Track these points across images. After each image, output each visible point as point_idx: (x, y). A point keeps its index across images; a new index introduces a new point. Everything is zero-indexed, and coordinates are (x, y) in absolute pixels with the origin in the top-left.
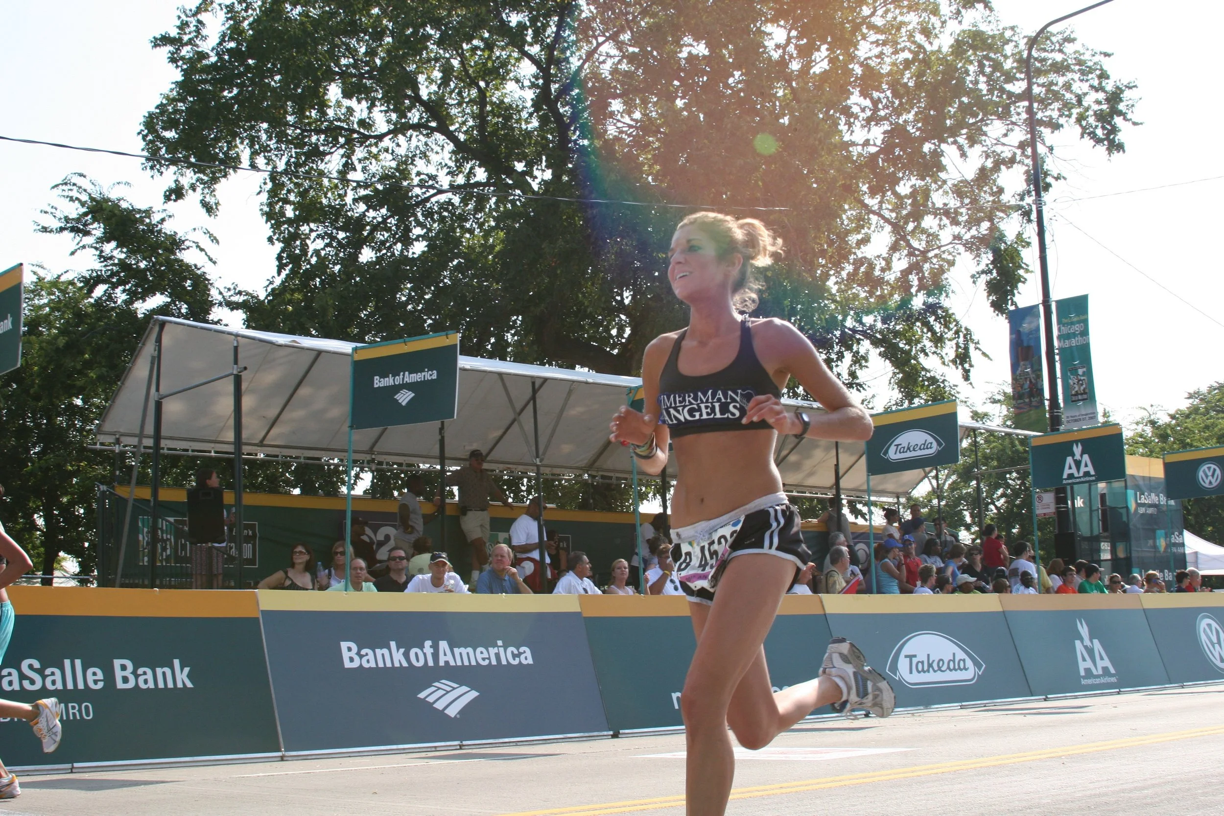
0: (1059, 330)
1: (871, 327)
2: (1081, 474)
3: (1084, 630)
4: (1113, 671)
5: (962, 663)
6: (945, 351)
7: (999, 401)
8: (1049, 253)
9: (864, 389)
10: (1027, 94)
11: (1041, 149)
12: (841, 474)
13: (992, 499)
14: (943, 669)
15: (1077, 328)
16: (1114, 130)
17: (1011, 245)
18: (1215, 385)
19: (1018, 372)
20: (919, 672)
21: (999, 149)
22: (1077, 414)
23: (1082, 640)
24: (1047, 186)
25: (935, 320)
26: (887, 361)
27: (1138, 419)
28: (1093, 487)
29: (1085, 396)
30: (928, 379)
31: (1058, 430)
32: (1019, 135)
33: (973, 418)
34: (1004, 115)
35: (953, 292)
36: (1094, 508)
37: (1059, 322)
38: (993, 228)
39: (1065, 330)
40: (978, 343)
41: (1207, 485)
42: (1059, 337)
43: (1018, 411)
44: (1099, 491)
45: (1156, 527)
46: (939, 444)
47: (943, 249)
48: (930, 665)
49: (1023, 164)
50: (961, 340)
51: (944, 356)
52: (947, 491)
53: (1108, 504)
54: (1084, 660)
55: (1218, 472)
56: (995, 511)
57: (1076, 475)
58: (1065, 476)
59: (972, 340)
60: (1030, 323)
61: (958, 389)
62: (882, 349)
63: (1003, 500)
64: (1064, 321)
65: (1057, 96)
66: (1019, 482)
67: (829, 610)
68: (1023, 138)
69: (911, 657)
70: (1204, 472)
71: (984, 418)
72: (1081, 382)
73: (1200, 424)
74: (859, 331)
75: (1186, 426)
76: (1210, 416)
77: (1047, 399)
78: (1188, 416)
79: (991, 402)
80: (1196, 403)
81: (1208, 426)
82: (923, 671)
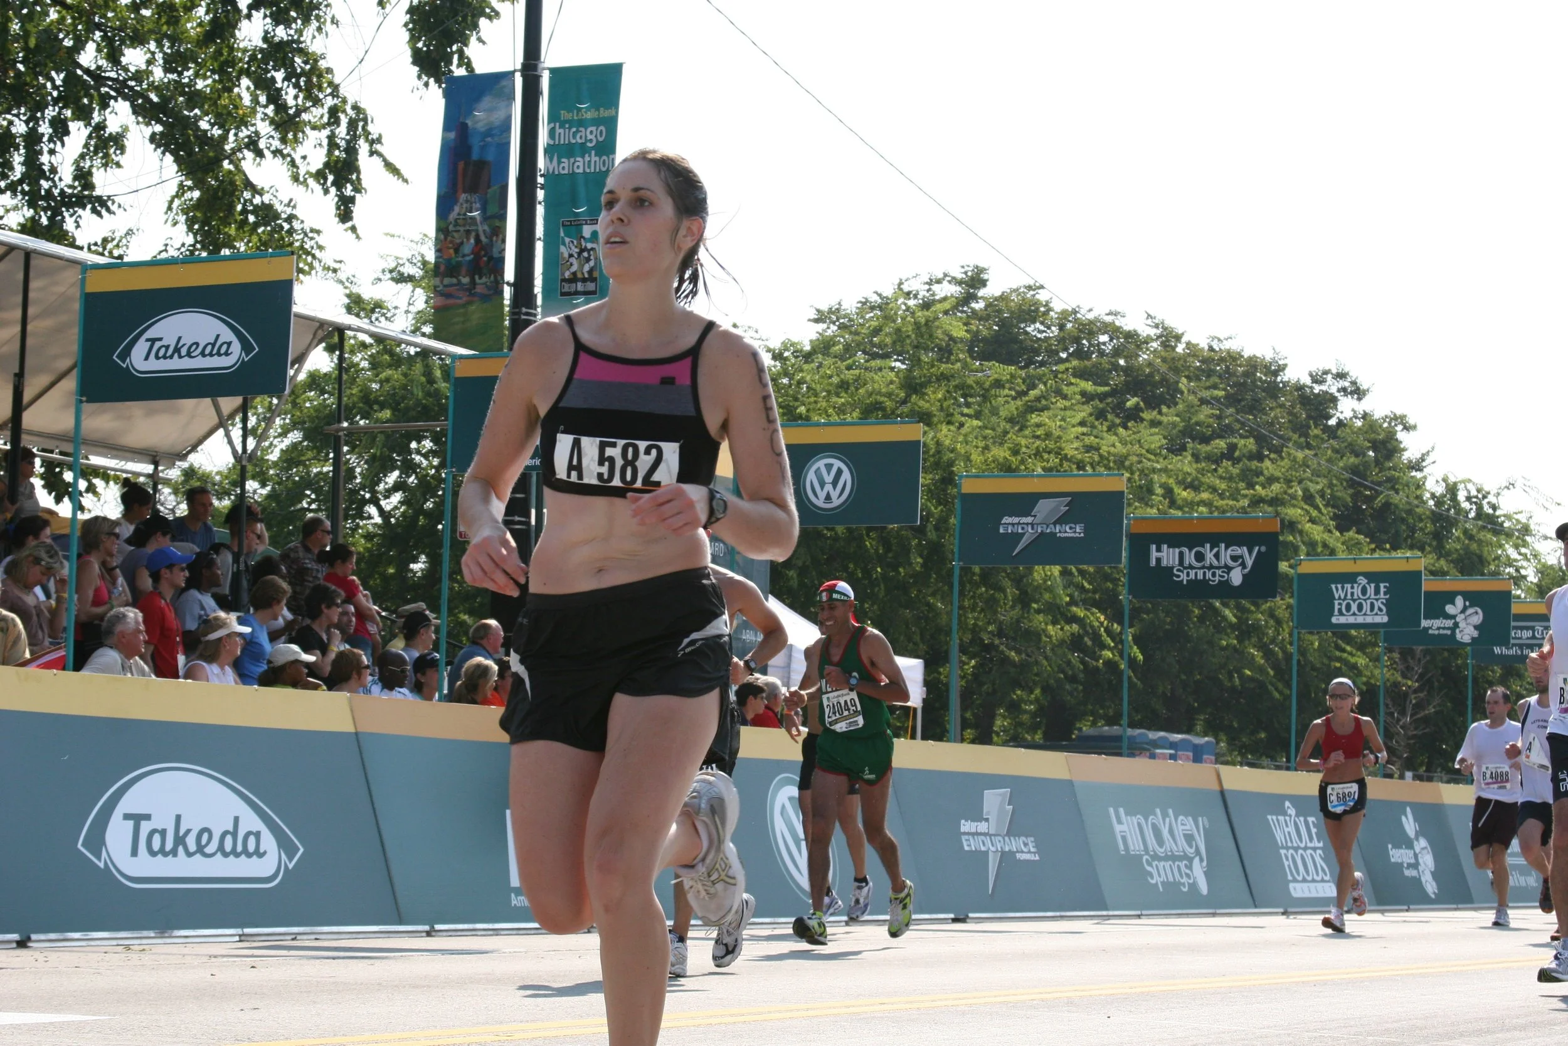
0: (552, 133)
1: (139, 76)
5: (252, 840)
6: (300, 151)
7: (410, 279)
9: (108, 210)
12: (27, 396)
13: (374, 492)
14: (209, 850)
18: (874, 298)
19: (452, 216)
20: (153, 854)
25: (287, 79)
26: (169, 158)
29: (591, 286)
30: (256, 210)
33: (349, 310)
35: (334, 21)
37: (553, 117)
39: (564, 136)
40: (379, 140)
41: (820, 503)
42: (549, 150)
43: (441, 301)
46: (246, 347)
48: (180, 840)
50: (342, 131)
51: (298, 161)
52: (275, 464)
55: (846, 475)
56: (378, 520)
59: (367, 133)
60: (491, 110)
61: (320, 239)
62: (159, 128)
63: (397, 498)
64: (564, 114)
66: (435, 461)
69: (137, 819)
70: (818, 472)
71: (373, 311)
72: (585, 254)
73: (830, 377)
74: (109, 78)
75: (802, 378)
76: (854, 362)
77: (508, 284)
78: (808, 357)
79: (393, 279)
80: (829, 333)
81: (848, 383)
82: (162, 851)
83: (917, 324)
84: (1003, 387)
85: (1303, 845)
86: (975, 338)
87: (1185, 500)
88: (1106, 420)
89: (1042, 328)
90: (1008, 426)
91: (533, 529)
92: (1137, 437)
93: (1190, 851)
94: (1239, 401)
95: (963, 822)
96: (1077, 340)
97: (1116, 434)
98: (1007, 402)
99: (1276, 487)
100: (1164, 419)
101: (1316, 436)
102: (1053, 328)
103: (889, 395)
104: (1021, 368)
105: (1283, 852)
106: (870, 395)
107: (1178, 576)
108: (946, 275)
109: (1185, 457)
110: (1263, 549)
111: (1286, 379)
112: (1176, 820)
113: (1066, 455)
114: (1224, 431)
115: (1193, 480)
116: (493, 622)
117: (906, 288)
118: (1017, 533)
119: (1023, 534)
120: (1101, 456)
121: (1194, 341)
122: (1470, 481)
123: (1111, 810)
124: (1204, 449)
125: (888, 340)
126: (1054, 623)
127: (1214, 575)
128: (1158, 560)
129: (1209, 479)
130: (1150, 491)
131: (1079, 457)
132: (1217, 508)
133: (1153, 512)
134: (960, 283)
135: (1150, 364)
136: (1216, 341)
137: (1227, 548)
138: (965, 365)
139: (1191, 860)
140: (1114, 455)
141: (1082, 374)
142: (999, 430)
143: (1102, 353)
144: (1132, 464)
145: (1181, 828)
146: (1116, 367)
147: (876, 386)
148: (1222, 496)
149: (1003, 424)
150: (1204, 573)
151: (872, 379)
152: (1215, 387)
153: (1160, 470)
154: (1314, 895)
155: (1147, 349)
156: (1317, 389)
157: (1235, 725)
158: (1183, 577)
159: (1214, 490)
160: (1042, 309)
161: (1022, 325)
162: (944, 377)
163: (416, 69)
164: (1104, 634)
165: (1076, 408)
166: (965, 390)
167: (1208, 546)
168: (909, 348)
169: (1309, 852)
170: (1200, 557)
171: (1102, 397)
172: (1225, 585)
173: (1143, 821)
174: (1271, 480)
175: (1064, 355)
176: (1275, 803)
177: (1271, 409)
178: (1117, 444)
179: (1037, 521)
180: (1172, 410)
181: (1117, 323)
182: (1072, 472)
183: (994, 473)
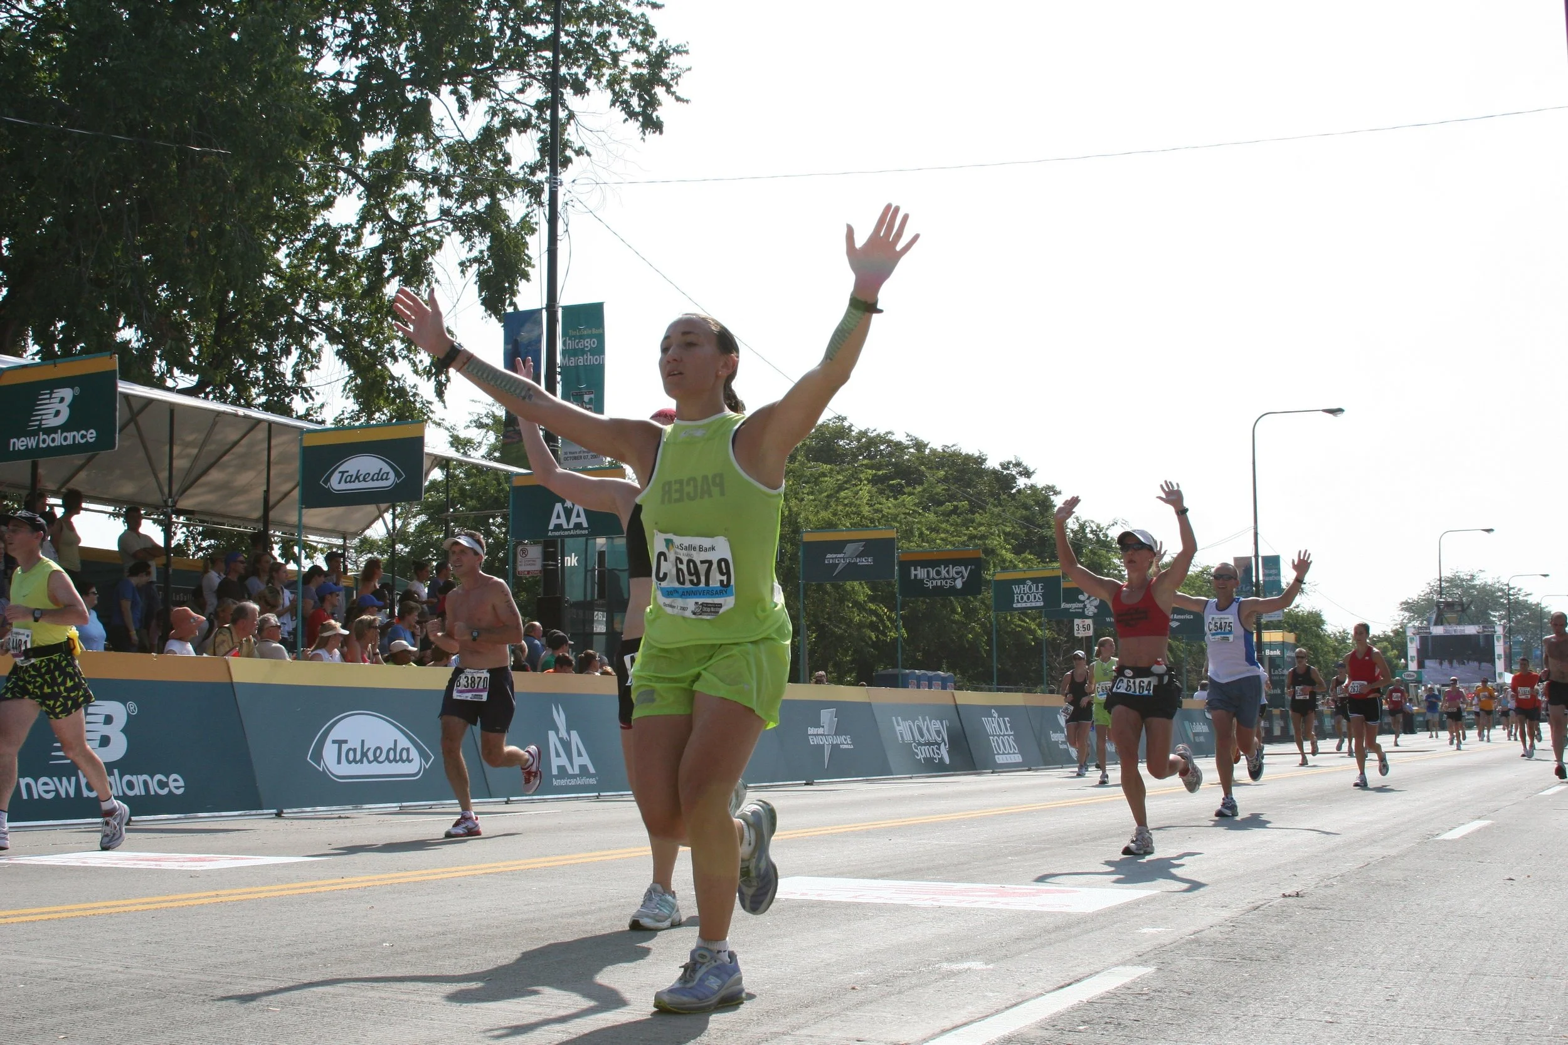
0: (564, 343)
1: (329, 317)
2: (571, 526)
3: (560, 718)
4: (592, 770)
5: (405, 753)
7: (487, 425)
8: (562, 247)
9: (311, 396)
10: (552, 42)
11: (562, 114)
12: (271, 504)
14: (380, 759)
15: (589, 343)
16: (652, 102)
17: (514, 229)
20: (349, 762)
21: (511, 106)
23: (557, 731)
24: (567, 161)
28: (590, 542)
30: (395, 391)
32: (537, 93)
33: (452, 444)
34: (520, 65)
35: (437, 281)
36: (590, 569)
37: (564, 334)
38: (494, 208)
39: (571, 344)
42: (564, 353)
44: (598, 549)
46: (397, 475)
47: (429, 225)
48: (364, 754)
49: (539, 128)
51: (417, 362)
52: (413, 534)
53: (606, 565)
54: (558, 755)
57: (565, 526)
58: (551, 527)
60: (529, 332)
61: (431, 407)
62: (341, 347)
64: (571, 333)
65: (586, 50)
66: (504, 530)
67: (236, 678)
68: (542, 97)
69: (340, 743)
71: (466, 445)
74: (313, 320)
79: (476, 426)
82: (355, 761)
84: (826, 476)
85: (1002, 734)
87: (931, 538)
88: (885, 494)
89: (848, 442)
91: (559, 569)
93: (939, 740)
94: (961, 480)
95: (809, 728)
96: (867, 448)
97: (891, 502)
98: (829, 486)
99: (983, 529)
100: (917, 492)
101: (1005, 500)
102: (854, 442)
104: (836, 465)
105: (991, 738)
107: (927, 584)
109: (931, 514)
110: (973, 567)
111: (987, 467)
112: (930, 723)
113: (863, 515)
114: (952, 498)
115: (935, 526)
116: (537, 623)
118: (835, 564)
119: (839, 564)
120: (883, 515)
121: (934, 448)
122: (1093, 522)
123: (894, 719)
124: (941, 508)
126: (859, 613)
127: (946, 583)
128: (916, 576)
129: (945, 526)
130: (912, 534)
131: (871, 516)
132: (950, 543)
133: (913, 546)
135: (909, 460)
136: (947, 446)
137: (953, 567)
138: (804, 465)
139: (939, 745)
140: (890, 515)
142: (825, 501)
143: (881, 454)
144: (900, 519)
145: (933, 727)
146: (891, 463)
148: (952, 535)
149: (826, 498)
150: (941, 582)
153: (917, 522)
154: (1010, 761)
155: (908, 452)
156: (1005, 472)
157: (965, 665)
158: (930, 585)
159: (947, 532)
160: (847, 431)
161: (837, 441)
163: (483, 308)
164: (887, 620)
167: (943, 567)
169: (1006, 738)
170: (938, 573)
172: (953, 588)
173: (911, 724)
174: (981, 524)
175: (860, 457)
176: (986, 710)
177: (979, 484)
178: (892, 508)
179: (847, 555)
180: (921, 487)
181: (890, 438)
182: (867, 526)
183: (822, 528)
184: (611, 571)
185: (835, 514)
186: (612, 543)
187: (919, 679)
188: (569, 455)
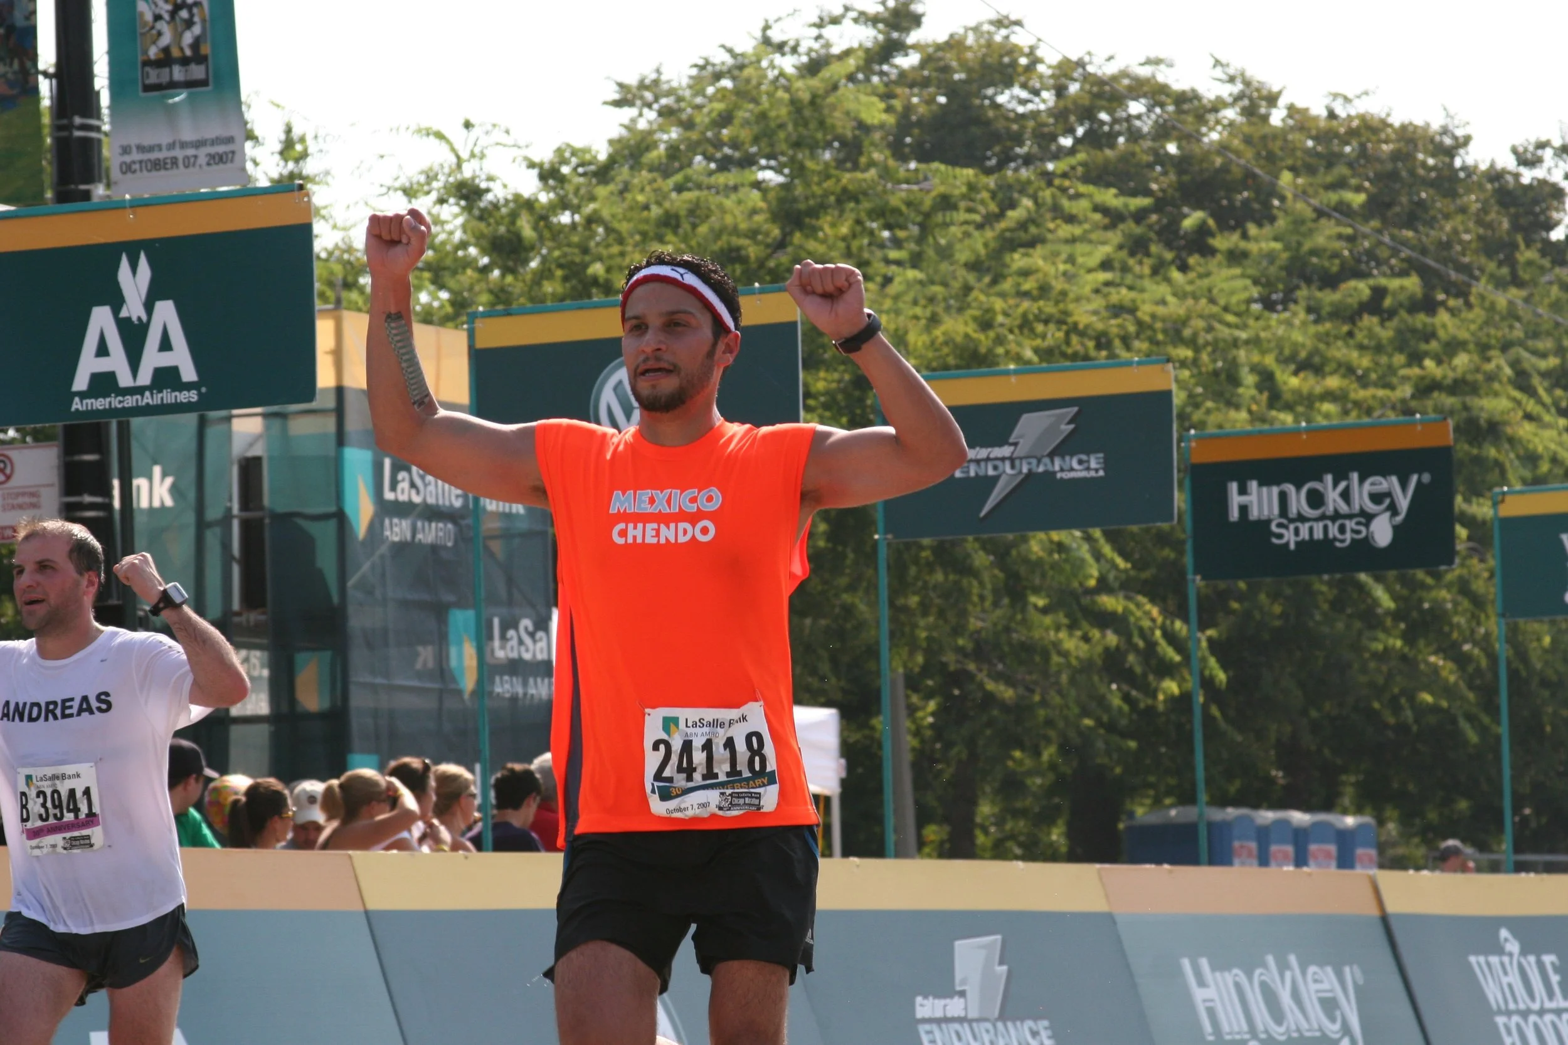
2: (145, 377)
18: (721, 58)
22: (165, 140)
27: (412, 173)
28: (212, 432)
29: (197, 71)
31: (86, 196)
36: (213, 513)
44: (238, 448)
45: (449, 598)
53: (266, 501)
57: (125, 379)
58: (81, 383)
70: (619, 389)
72: (184, 14)
73: (646, 207)
75: (595, 211)
76: (688, 179)
77: (46, 74)
78: (603, 173)
80: (642, 125)
81: (677, 217)
83: (795, 104)
84: (955, 207)
85: (1536, 1006)
86: (905, 122)
87: (1297, 392)
88: (1148, 254)
89: (1024, 94)
90: (971, 278)
91: (117, 517)
92: (1206, 282)
93: (1333, 1029)
94: (1389, 205)
95: (919, 1000)
96: (1088, 114)
97: (1168, 280)
98: (967, 235)
99: (1462, 360)
100: (1253, 247)
101: (1530, 263)
102: (1045, 94)
103: (752, 234)
104: (988, 172)
105: (1500, 1020)
106: (717, 234)
107: (1280, 536)
108: (847, 9)
109: (1295, 314)
110: (1426, 478)
111: (1470, 161)
112: (1304, 973)
113: (1076, 324)
115: (1311, 355)
117: (776, 35)
118: (986, 477)
119: (996, 479)
120: (1140, 323)
121: (1300, 104)
123: (1186, 963)
124: (1329, 297)
125: (745, 134)
126: (1072, 626)
127: (1342, 529)
128: (1244, 509)
129: (1340, 352)
130: (1234, 380)
131: (1100, 326)
132: (1357, 404)
133: (1239, 419)
134: (874, 20)
135: (1223, 148)
136: (1340, 101)
137: (1362, 480)
138: (886, 173)
140: (1163, 320)
141: (1097, 176)
142: (956, 285)
143: (1134, 136)
144: (1195, 335)
145: (1313, 987)
146: (1163, 159)
147: (729, 220)
148: (1363, 381)
149: (962, 273)
150: (1326, 528)
151: (721, 207)
152: (1340, 184)
153: (1247, 342)
155: (1218, 122)
156: (1527, 176)
157: (1411, 787)
158: (1289, 537)
159: (1348, 370)
160: (1023, 61)
161: (990, 91)
162: (846, 196)
164: (1163, 643)
165: (1094, 236)
166: (889, 217)
167: (1329, 478)
168: (783, 147)
169: (1548, 1018)
170: (1316, 499)
171: (1139, 216)
172: (1363, 545)
173: (1243, 979)
174: (1453, 347)
175: (1067, 142)
176: (1481, 933)
177: (1447, 217)
178: (1170, 299)
179: (1021, 451)
180: (1267, 230)
181: (1161, 78)
182: (1086, 358)
183: (946, 367)
184: (285, 519)
185: (985, 324)
186: (284, 430)
187: (1264, 836)
188: (136, 156)
